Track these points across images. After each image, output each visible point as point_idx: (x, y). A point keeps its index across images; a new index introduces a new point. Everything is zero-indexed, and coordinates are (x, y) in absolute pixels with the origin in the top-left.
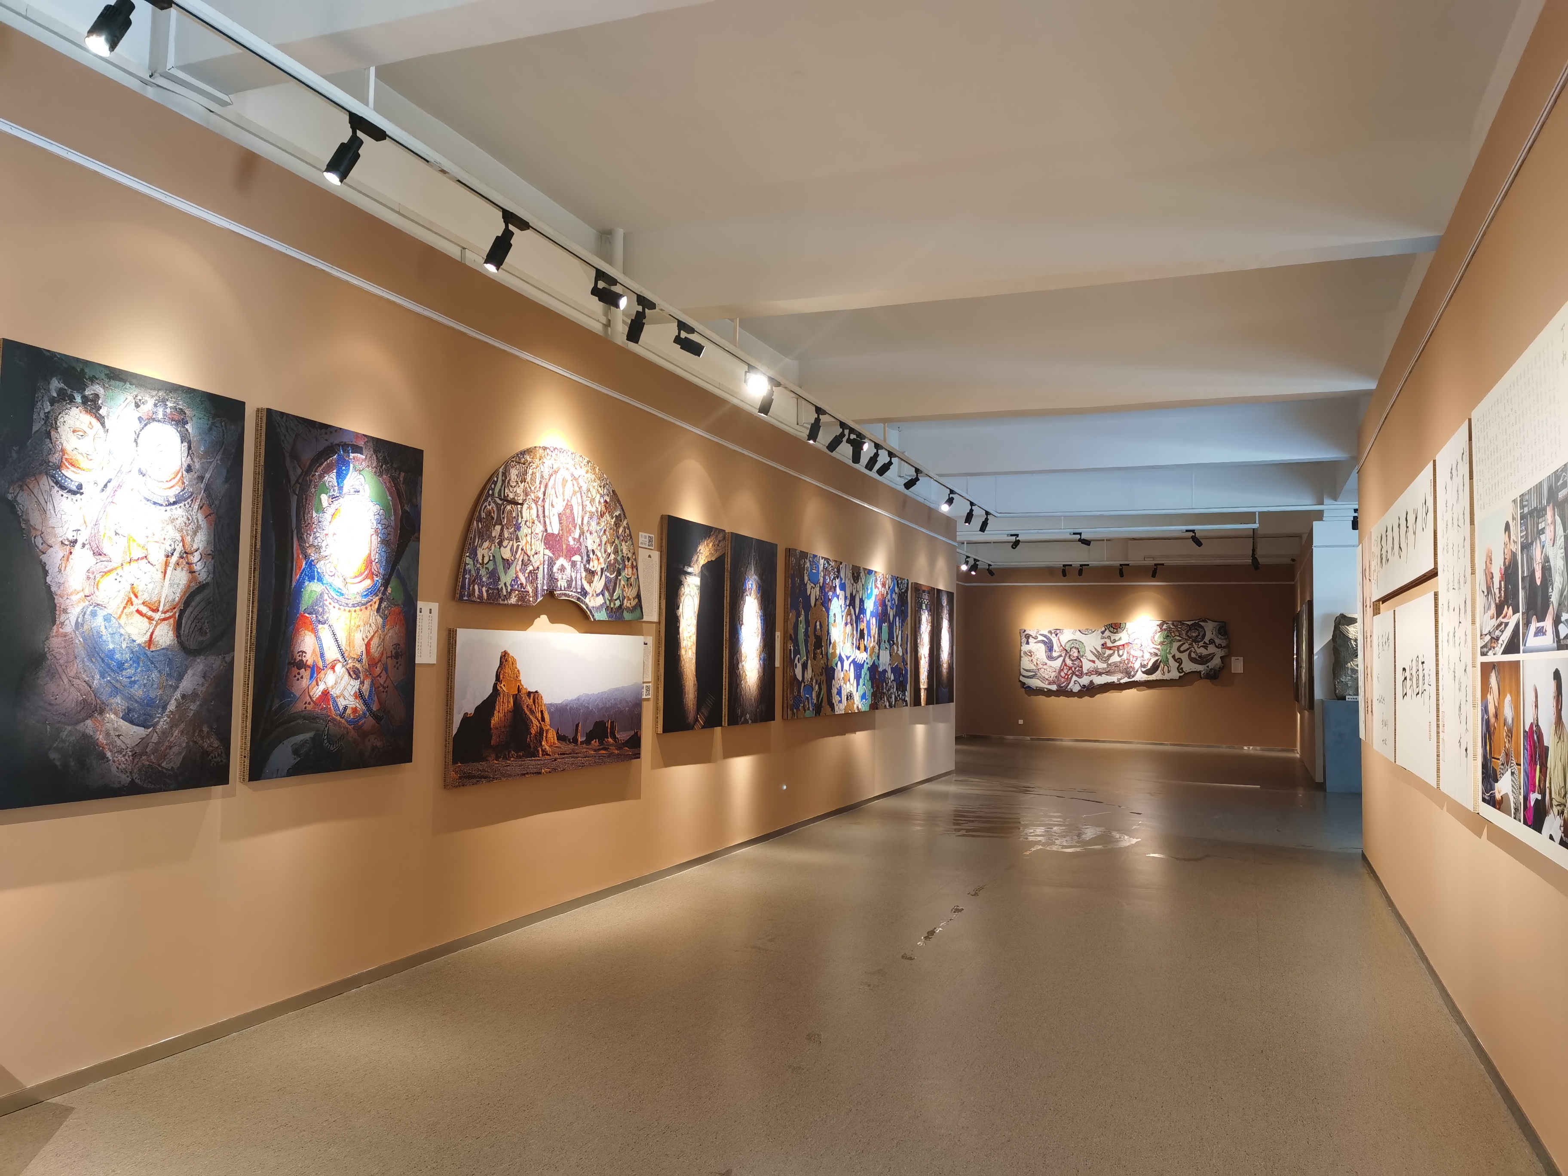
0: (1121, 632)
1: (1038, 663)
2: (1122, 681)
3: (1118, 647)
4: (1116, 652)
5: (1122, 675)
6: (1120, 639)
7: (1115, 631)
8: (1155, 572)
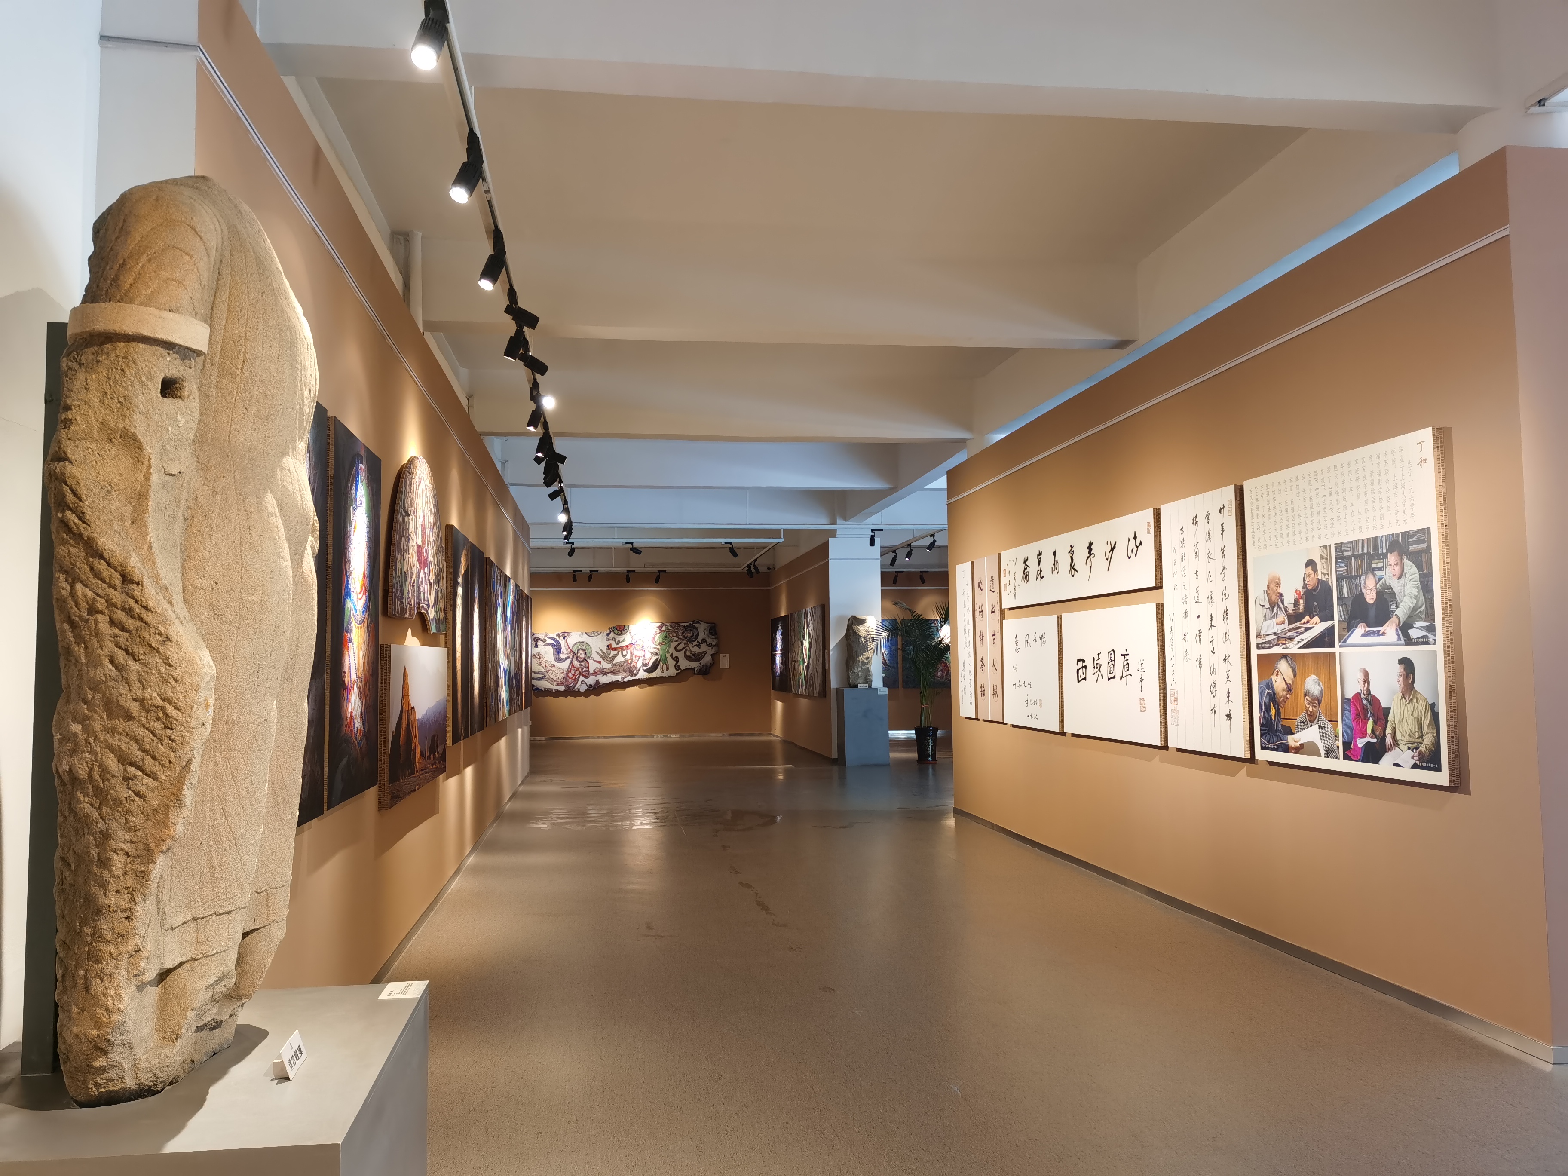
0: (624, 634)
1: (547, 665)
2: (626, 680)
3: (622, 648)
4: (620, 652)
5: (626, 674)
6: (624, 640)
7: (619, 632)
8: (658, 578)
